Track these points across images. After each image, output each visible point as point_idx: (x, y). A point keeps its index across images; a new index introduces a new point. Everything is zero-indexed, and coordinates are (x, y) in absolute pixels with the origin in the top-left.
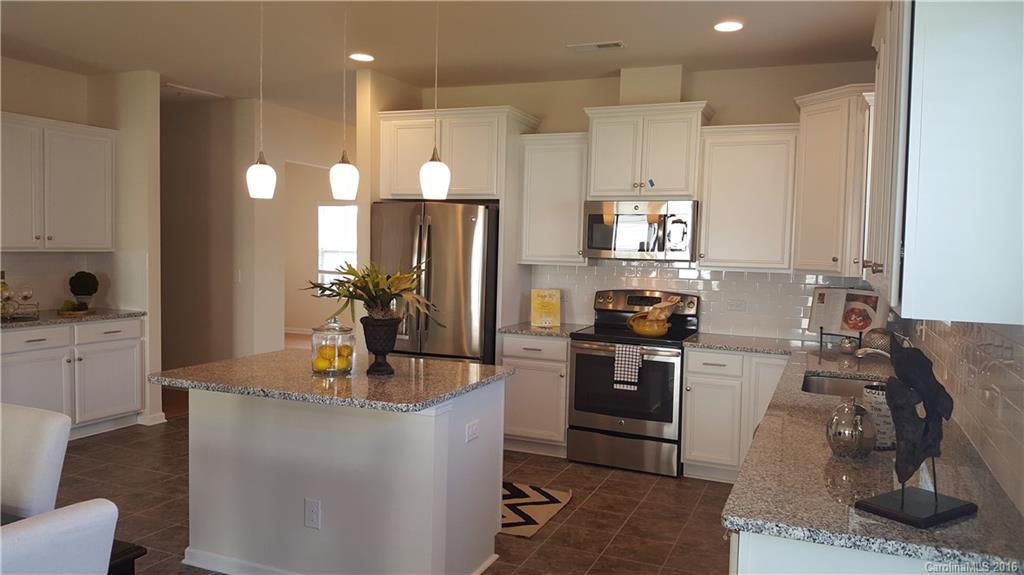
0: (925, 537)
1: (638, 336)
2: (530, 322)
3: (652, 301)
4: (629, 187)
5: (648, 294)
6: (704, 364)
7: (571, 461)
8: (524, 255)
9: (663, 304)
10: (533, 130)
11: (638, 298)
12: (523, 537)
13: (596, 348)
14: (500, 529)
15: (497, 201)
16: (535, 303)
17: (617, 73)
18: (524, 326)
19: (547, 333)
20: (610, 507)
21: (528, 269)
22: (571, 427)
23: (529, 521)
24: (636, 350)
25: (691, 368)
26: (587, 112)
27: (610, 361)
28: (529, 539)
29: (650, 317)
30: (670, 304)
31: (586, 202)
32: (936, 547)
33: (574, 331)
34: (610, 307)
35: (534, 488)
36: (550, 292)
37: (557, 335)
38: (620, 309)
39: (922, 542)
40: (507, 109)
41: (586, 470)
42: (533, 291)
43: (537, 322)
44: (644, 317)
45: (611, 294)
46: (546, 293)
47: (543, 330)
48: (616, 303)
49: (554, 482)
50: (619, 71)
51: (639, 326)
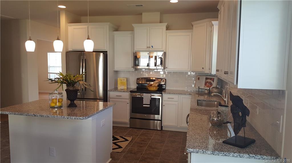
0: (244, 151)
1: (150, 91)
2: (118, 88)
3: (153, 81)
4: (146, 48)
5: (151, 79)
6: (168, 98)
7: (131, 128)
8: (115, 68)
9: (156, 82)
10: (117, 30)
11: (149, 80)
12: (119, 152)
13: (138, 95)
14: (112, 151)
15: (107, 52)
16: (119, 82)
17: (141, 14)
18: (116, 89)
19: (123, 91)
20: (143, 141)
21: (116, 72)
22: (131, 118)
23: (120, 147)
24: (149, 95)
25: (164, 100)
26: (133, 25)
27: (142, 99)
28: (120, 153)
29: (153, 85)
30: (158, 81)
31: (134, 52)
32: (248, 154)
33: (131, 90)
34: (140, 83)
35: (121, 137)
36: (123, 79)
37: (126, 91)
38: (143, 83)
39: (244, 153)
40: (109, 23)
41: (135, 130)
42: (118, 78)
43: (120, 87)
44: (151, 85)
45: (141, 79)
47: (122, 90)
48: (142, 81)
49: (126, 135)
50: (142, 13)
51: (150, 88)
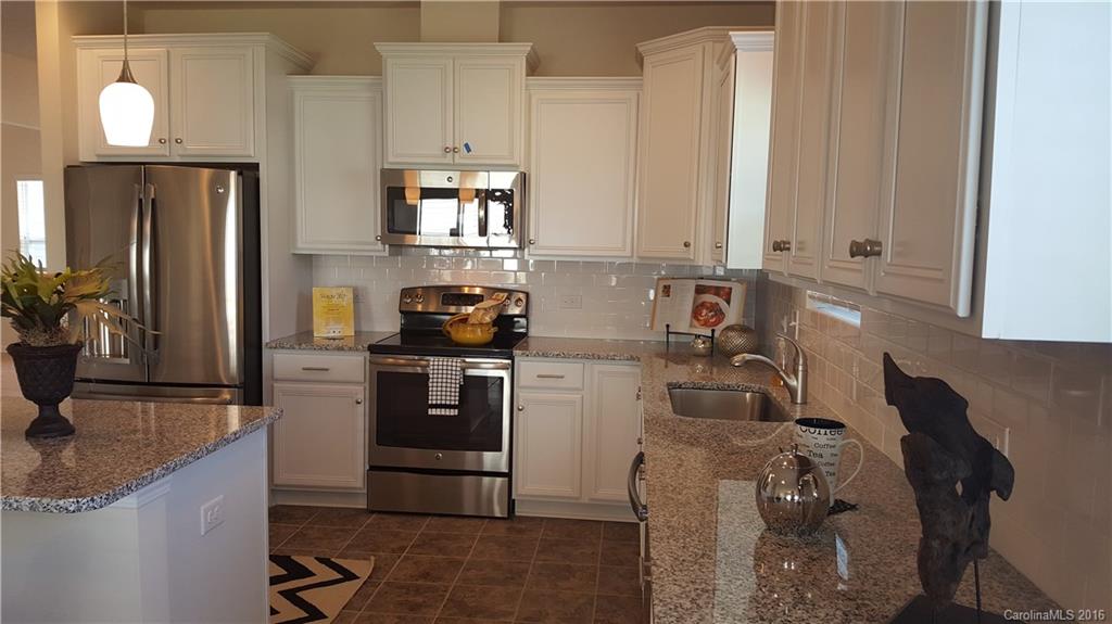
1: (458, 344)
2: (312, 332)
3: (472, 299)
4: (440, 153)
5: (466, 290)
6: (538, 376)
7: (373, 512)
8: (299, 241)
9: (486, 304)
10: (307, 67)
11: (454, 296)
13: (402, 363)
15: (256, 167)
16: (318, 306)
17: (416, 3)
18: (304, 337)
19: (336, 346)
21: (307, 261)
22: (372, 468)
23: (315, 614)
24: (455, 363)
25: (522, 383)
26: (377, 48)
27: (424, 379)
29: (472, 320)
30: (495, 303)
31: (383, 171)
33: (373, 342)
34: (420, 308)
35: (321, 560)
36: (340, 291)
37: (350, 348)
38: (431, 310)
40: (265, 37)
41: (393, 522)
42: (315, 290)
43: (322, 329)
44: (465, 320)
45: (420, 291)
46: (334, 292)
47: (332, 342)
48: (426, 303)
49: (349, 547)
51: (458, 331)
